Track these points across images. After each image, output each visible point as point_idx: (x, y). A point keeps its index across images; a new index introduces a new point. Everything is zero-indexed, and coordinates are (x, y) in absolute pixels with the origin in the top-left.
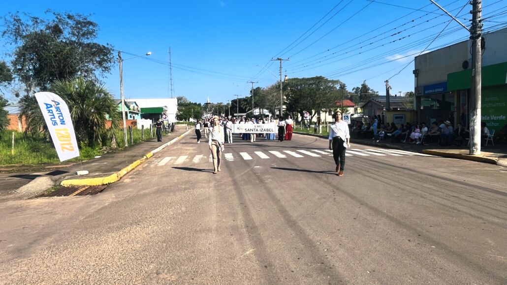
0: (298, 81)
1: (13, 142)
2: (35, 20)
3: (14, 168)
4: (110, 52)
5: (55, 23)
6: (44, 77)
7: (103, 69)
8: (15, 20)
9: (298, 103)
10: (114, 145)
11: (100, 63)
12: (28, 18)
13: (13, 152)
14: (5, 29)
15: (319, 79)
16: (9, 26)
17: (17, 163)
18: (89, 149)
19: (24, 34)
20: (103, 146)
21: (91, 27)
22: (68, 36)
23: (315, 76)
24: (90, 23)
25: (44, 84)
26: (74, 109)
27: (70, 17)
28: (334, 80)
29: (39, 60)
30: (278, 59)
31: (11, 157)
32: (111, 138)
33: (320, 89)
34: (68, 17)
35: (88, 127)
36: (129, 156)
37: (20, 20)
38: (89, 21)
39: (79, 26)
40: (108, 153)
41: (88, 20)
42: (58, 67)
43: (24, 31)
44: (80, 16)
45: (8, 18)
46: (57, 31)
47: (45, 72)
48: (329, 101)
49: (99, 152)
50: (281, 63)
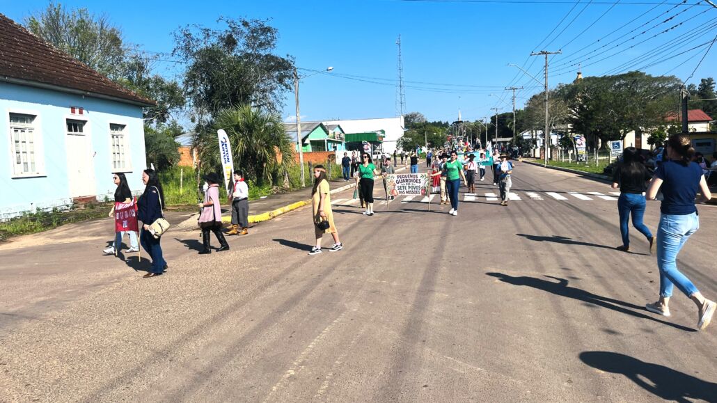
0: (594, 83)
1: (181, 180)
2: (207, 33)
3: (180, 207)
4: (290, 64)
5: (228, 33)
6: (216, 101)
7: (284, 88)
8: (185, 35)
9: (592, 119)
10: (287, 185)
11: (281, 80)
12: (199, 31)
13: (182, 191)
14: (175, 45)
15: (634, 77)
16: (179, 43)
17: (184, 202)
18: (257, 188)
19: (195, 51)
20: (273, 185)
21: (269, 34)
22: (242, 49)
23: (626, 72)
24: (268, 30)
25: (217, 110)
26: (240, 143)
27: (245, 24)
28: (666, 75)
29: (210, 81)
30: (543, 53)
31: (179, 197)
32: (284, 176)
33: (634, 93)
34: (243, 24)
35: (256, 163)
36: (296, 197)
37: (190, 34)
38: (266, 28)
39: (255, 34)
40: (278, 193)
41: (265, 26)
42: (231, 89)
43: (194, 47)
44: (256, 21)
45: (178, 33)
46: (230, 42)
47: (217, 96)
48: (649, 112)
49: (268, 192)
50: (546, 58)
